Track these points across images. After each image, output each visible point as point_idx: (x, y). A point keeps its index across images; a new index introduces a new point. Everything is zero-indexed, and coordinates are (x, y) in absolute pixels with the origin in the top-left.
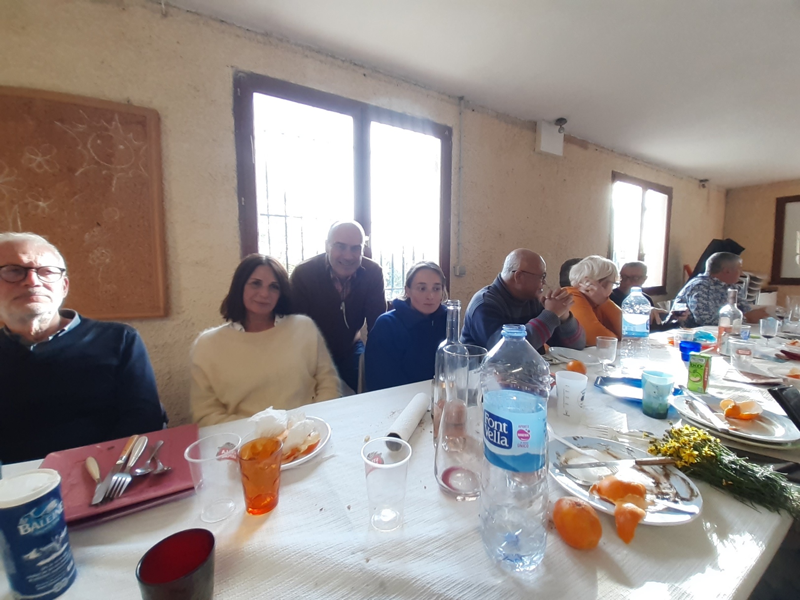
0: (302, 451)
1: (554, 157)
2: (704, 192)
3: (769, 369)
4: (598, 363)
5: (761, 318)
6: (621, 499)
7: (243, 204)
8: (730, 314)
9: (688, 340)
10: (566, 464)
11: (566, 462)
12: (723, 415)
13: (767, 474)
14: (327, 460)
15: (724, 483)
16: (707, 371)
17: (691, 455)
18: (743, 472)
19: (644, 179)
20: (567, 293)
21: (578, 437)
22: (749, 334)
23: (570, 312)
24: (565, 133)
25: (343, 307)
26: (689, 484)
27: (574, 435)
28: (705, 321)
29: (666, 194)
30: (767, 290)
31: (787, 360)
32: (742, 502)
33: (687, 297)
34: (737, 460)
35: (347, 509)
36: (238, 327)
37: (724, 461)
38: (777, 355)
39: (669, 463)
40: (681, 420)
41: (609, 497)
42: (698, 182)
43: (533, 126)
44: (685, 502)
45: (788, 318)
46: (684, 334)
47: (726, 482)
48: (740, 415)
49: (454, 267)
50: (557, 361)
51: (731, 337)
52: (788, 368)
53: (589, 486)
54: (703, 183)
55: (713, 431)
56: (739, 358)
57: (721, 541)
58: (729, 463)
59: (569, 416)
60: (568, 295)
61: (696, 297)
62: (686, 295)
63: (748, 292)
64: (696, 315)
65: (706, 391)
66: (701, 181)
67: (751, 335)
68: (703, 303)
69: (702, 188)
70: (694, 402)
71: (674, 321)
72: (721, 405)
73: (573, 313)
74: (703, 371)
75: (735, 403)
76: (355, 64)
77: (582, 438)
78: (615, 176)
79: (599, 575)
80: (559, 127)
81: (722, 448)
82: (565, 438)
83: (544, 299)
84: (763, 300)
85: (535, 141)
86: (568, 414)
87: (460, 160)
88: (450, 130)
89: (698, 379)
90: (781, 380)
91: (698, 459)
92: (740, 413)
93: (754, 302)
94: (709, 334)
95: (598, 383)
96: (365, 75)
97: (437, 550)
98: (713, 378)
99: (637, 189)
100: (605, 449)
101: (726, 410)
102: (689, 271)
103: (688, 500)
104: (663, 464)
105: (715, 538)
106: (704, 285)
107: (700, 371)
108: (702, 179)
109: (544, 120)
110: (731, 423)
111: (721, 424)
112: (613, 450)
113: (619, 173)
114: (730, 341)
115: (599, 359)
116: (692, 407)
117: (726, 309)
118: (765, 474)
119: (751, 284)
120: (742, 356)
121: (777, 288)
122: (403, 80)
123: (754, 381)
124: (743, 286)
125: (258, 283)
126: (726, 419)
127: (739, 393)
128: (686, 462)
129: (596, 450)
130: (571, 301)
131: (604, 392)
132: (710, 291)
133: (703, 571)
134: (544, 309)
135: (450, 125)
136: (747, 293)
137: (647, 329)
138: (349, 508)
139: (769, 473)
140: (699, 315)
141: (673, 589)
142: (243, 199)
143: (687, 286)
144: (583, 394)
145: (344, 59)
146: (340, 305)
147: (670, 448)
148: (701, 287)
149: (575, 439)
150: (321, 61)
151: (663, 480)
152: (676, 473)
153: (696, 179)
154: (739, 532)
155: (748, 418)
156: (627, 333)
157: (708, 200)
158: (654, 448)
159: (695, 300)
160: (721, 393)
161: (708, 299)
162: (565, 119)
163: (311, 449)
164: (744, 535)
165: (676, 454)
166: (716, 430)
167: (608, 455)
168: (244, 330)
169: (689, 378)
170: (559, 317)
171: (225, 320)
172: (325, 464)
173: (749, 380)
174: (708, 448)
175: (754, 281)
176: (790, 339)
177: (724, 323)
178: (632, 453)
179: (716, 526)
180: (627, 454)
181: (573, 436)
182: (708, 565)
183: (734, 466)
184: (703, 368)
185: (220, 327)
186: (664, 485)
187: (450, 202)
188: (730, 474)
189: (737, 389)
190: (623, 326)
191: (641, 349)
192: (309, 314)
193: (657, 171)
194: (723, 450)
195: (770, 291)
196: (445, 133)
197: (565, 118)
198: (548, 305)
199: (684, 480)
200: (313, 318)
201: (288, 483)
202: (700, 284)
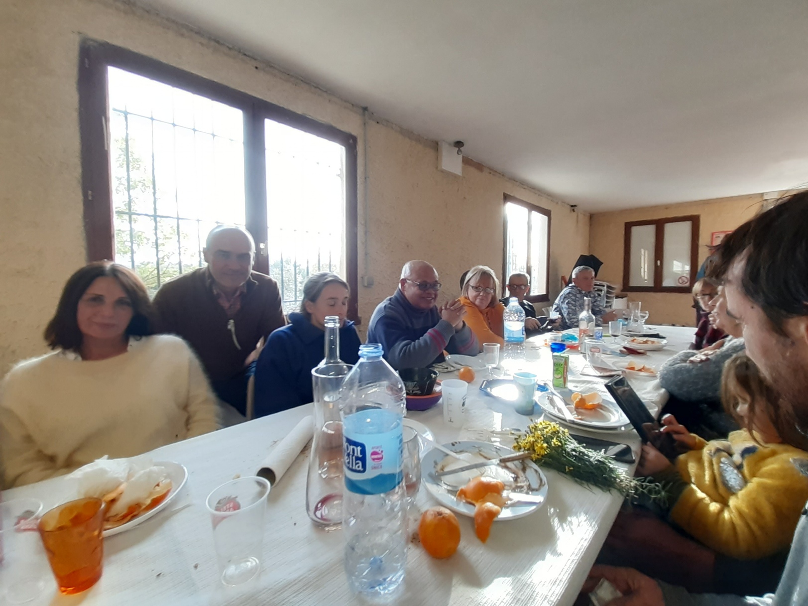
0: (144, 507)
1: (455, 176)
2: (574, 214)
3: (613, 363)
4: (485, 368)
5: (610, 321)
6: (481, 500)
7: (90, 198)
8: (586, 318)
9: (557, 342)
10: (442, 471)
11: (442, 469)
12: (573, 406)
13: (599, 458)
14: (177, 513)
15: (567, 470)
16: (565, 368)
17: (542, 448)
18: (581, 457)
19: (529, 202)
20: (460, 304)
21: (456, 443)
22: (602, 333)
23: (464, 322)
24: (464, 156)
25: (231, 325)
26: (539, 474)
27: (453, 441)
28: (573, 324)
29: (546, 215)
30: (620, 296)
31: (628, 355)
32: (581, 484)
33: (561, 304)
34: (577, 447)
35: (193, 567)
36: (71, 356)
37: (567, 450)
38: (621, 351)
39: (527, 457)
40: (543, 415)
41: (472, 500)
42: (569, 207)
43: (435, 146)
44: (534, 492)
45: (630, 319)
46: (555, 337)
47: (569, 469)
48: (586, 405)
49: (362, 277)
50: (452, 369)
51: (586, 338)
52: (627, 362)
53: (457, 492)
54: (573, 208)
55: (564, 423)
56: (593, 355)
57: (561, 525)
58: (571, 451)
59: (452, 422)
60: (461, 305)
61: (568, 303)
62: (560, 302)
63: (607, 299)
64: (568, 319)
65: (566, 386)
66: (572, 206)
67: (603, 334)
68: (572, 309)
69: (572, 211)
70: (555, 397)
71: (549, 327)
72: (572, 398)
73: (466, 323)
74: (563, 369)
75: (582, 396)
76: (245, 55)
77: (459, 443)
78: (507, 198)
79: (454, 581)
80: (458, 149)
81: (567, 438)
82: (444, 446)
83: (441, 309)
84: (618, 304)
85: (437, 159)
86: (452, 420)
87: (366, 170)
88: (355, 139)
89: (560, 376)
90: (620, 373)
91: (547, 451)
92: (585, 404)
93: (611, 306)
94: (574, 336)
95: (483, 387)
96: (256, 68)
97: (294, 595)
98: (573, 373)
99: (524, 210)
100: (478, 451)
101: (575, 402)
102: (565, 282)
103: (537, 490)
104: (522, 459)
105: (556, 522)
106: (572, 294)
107: (561, 369)
108: (572, 204)
109: (444, 141)
110: (578, 413)
111: (569, 416)
112: (485, 452)
113: (510, 195)
114: (586, 341)
115: (486, 364)
116: (552, 402)
117: (584, 314)
118: (597, 458)
119: (608, 292)
120: (595, 353)
121: (627, 294)
122: (302, 80)
123: (602, 374)
124: (602, 293)
125: (98, 299)
126: (575, 410)
127: (589, 386)
128: (538, 455)
129: (470, 454)
130: (464, 312)
131: (488, 395)
132: (577, 299)
133: (543, 559)
134: (441, 319)
135: (354, 133)
136: (605, 300)
137: (523, 334)
138: (196, 567)
139: (600, 457)
140: (570, 319)
141: (516, 581)
142: (90, 192)
143: (561, 294)
144: (464, 400)
145: (231, 46)
146: (227, 323)
147: (527, 443)
148: (571, 295)
149: (453, 445)
150: (201, 44)
151: (521, 473)
152: (531, 466)
153: (568, 204)
154: (576, 514)
155: (591, 408)
156: (508, 339)
157: (577, 222)
158: (516, 444)
159: (567, 306)
160: (576, 387)
161: (575, 306)
162: (462, 143)
163: (156, 502)
164: (580, 516)
165: (532, 448)
166: (565, 420)
167: (480, 456)
168: (80, 358)
169: (554, 377)
170: (454, 326)
171: (51, 347)
172: (175, 517)
173: (598, 374)
174: (556, 439)
175: (610, 289)
176: (631, 336)
177: (583, 325)
178: (499, 452)
179: (558, 511)
180: (495, 453)
181: (451, 442)
182: (548, 551)
183: (574, 453)
184: (562, 366)
185: (45, 356)
186: (521, 478)
187: (356, 211)
188: (571, 461)
189: (589, 382)
190: (505, 332)
191: (518, 353)
192: (178, 333)
193: (539, 195)
194: (568, 440)
195: (622, 297)
196: (350, 142)
197: (462, 141)
198: (444, 315)
199: (536, 471)
200: (185, 337)
201: (118, 550)
202: (569, 293)
